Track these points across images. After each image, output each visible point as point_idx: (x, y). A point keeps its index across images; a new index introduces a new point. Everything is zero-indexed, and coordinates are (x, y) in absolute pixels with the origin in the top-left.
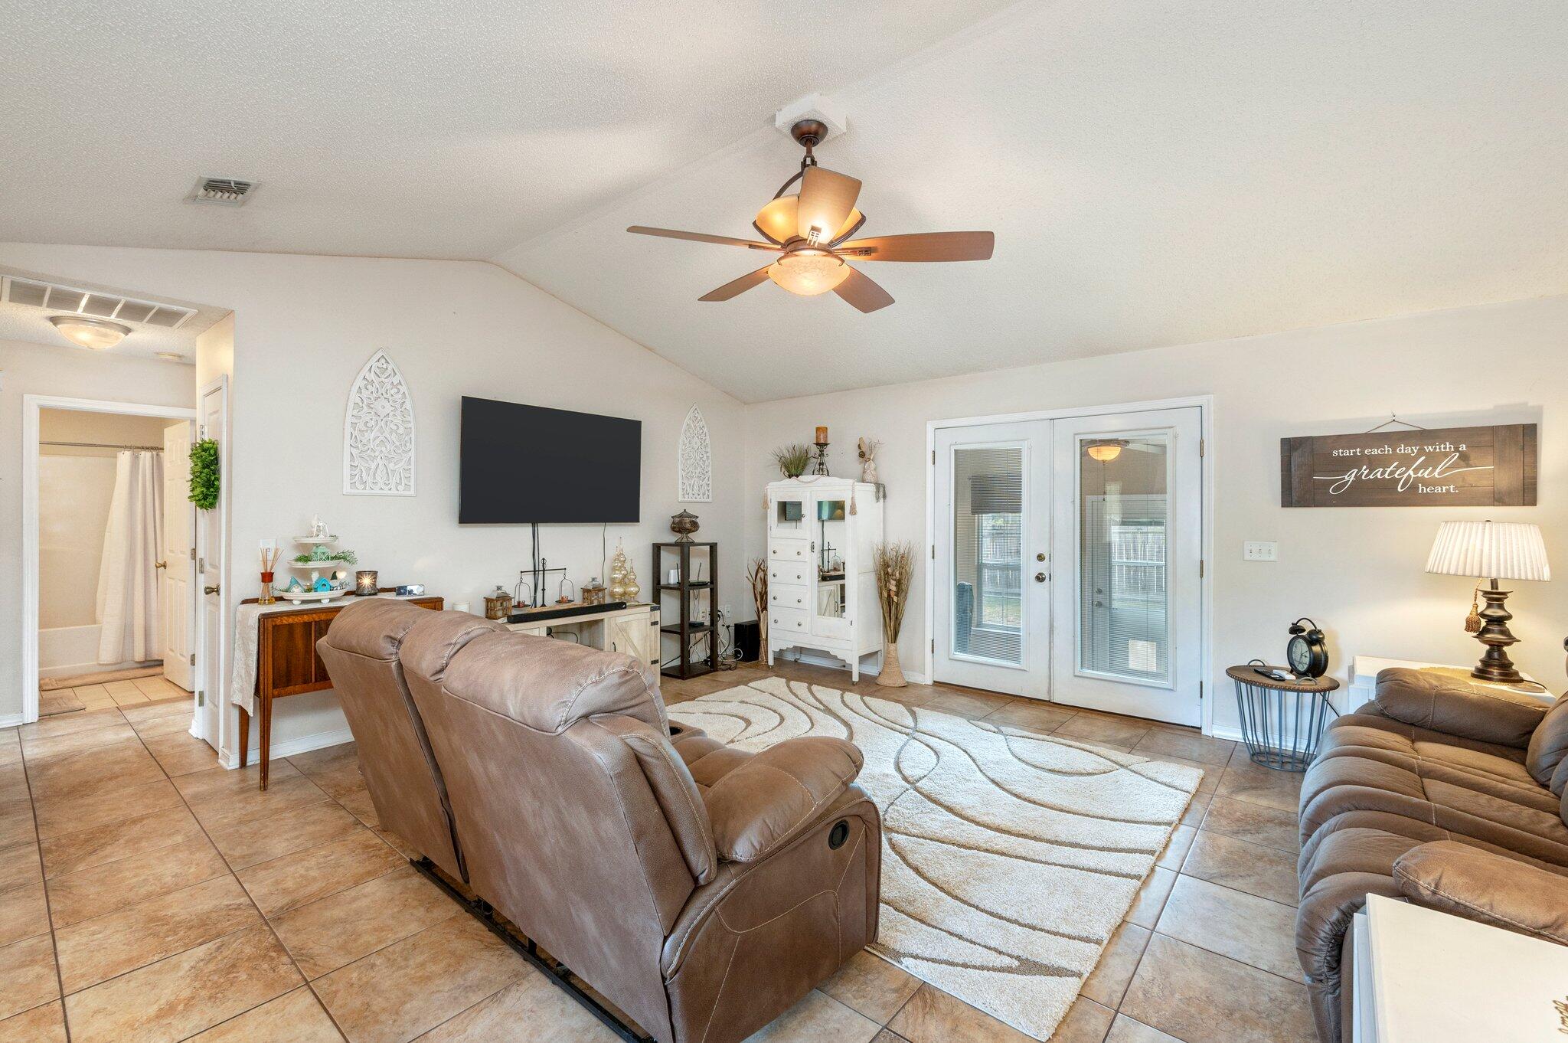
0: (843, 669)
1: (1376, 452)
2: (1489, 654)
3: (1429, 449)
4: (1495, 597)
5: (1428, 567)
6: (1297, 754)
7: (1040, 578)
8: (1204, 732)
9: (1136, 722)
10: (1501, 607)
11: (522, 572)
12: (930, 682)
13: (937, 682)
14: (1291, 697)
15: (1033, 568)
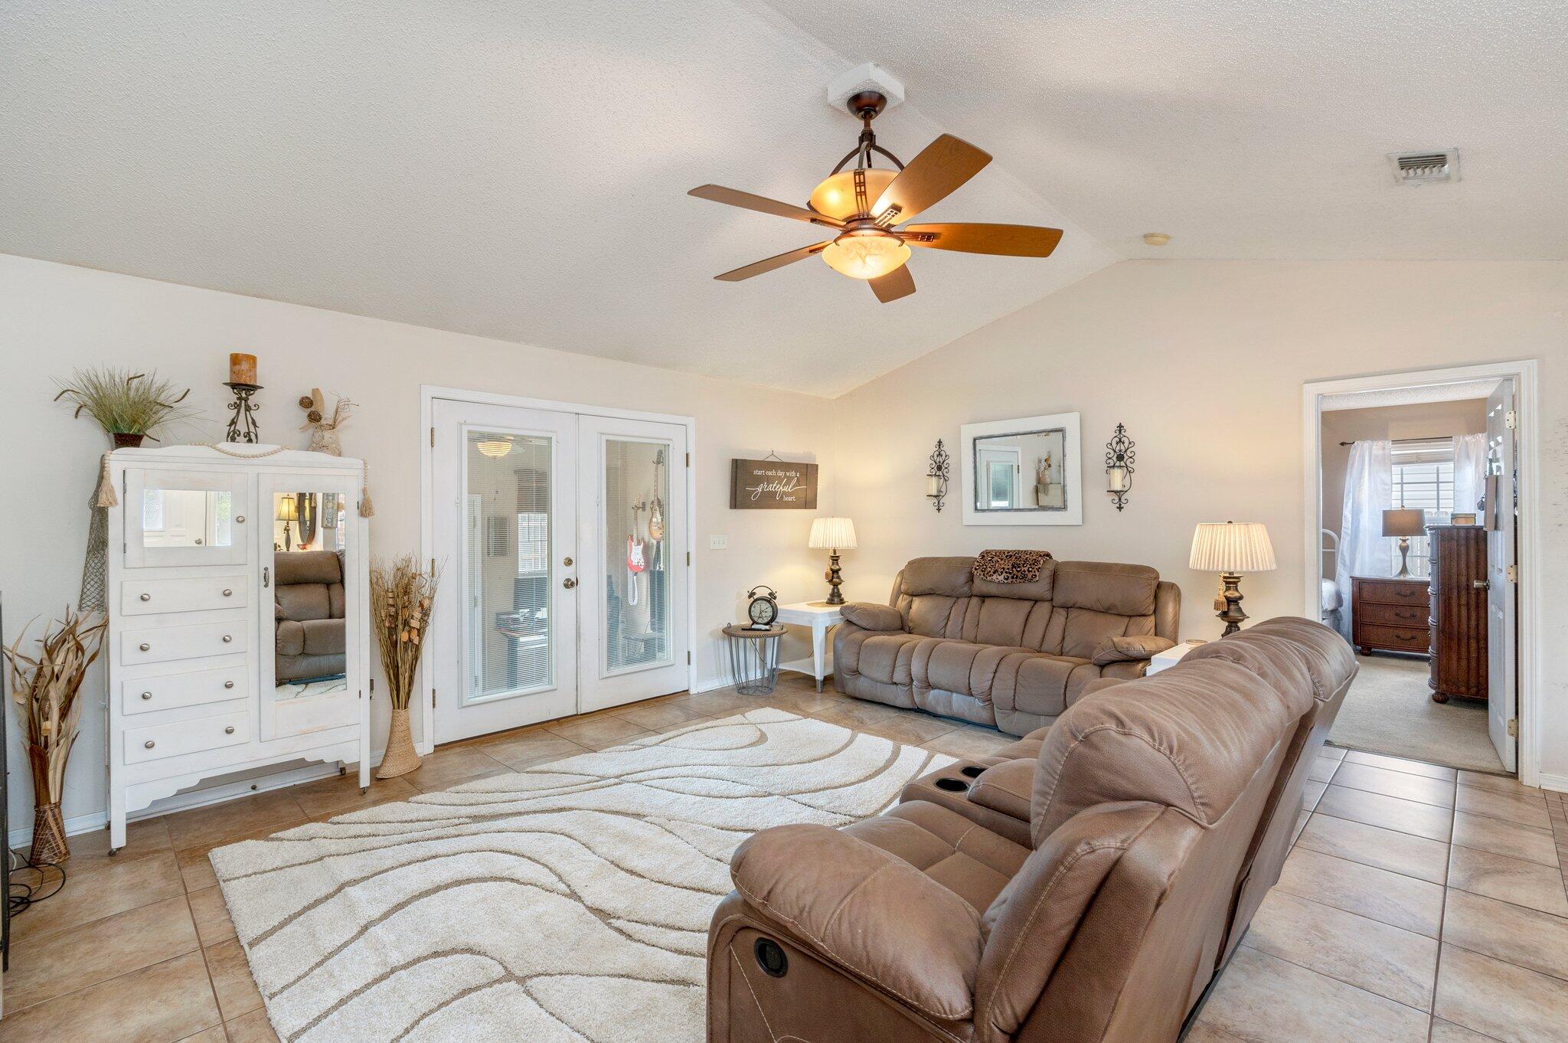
0: (254, 792)
1: (770, 473)
2: (833, 589)
3: (788, 474)
4: (835, 559)
5: (811, 545)
6: (750, 683)
7: (569, 584)
8: (693, 691)
9: (657, 702)
10: (837, 564)
12: (431, 750)
13: (440, 746)
14: (741, 641)
15: (561, 573)
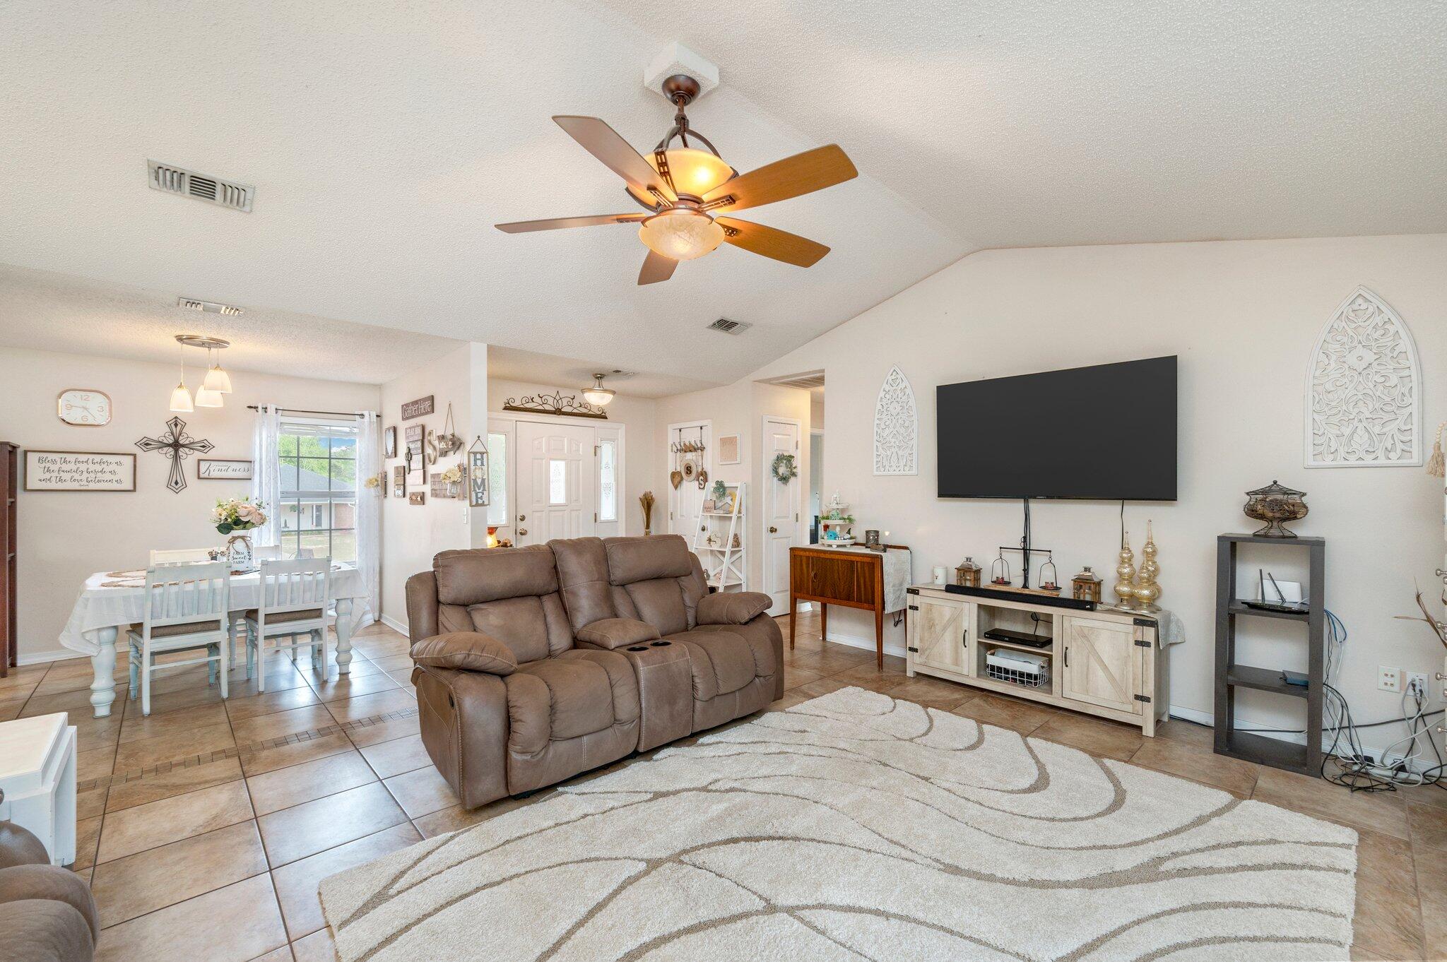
11: (1001, 548)
